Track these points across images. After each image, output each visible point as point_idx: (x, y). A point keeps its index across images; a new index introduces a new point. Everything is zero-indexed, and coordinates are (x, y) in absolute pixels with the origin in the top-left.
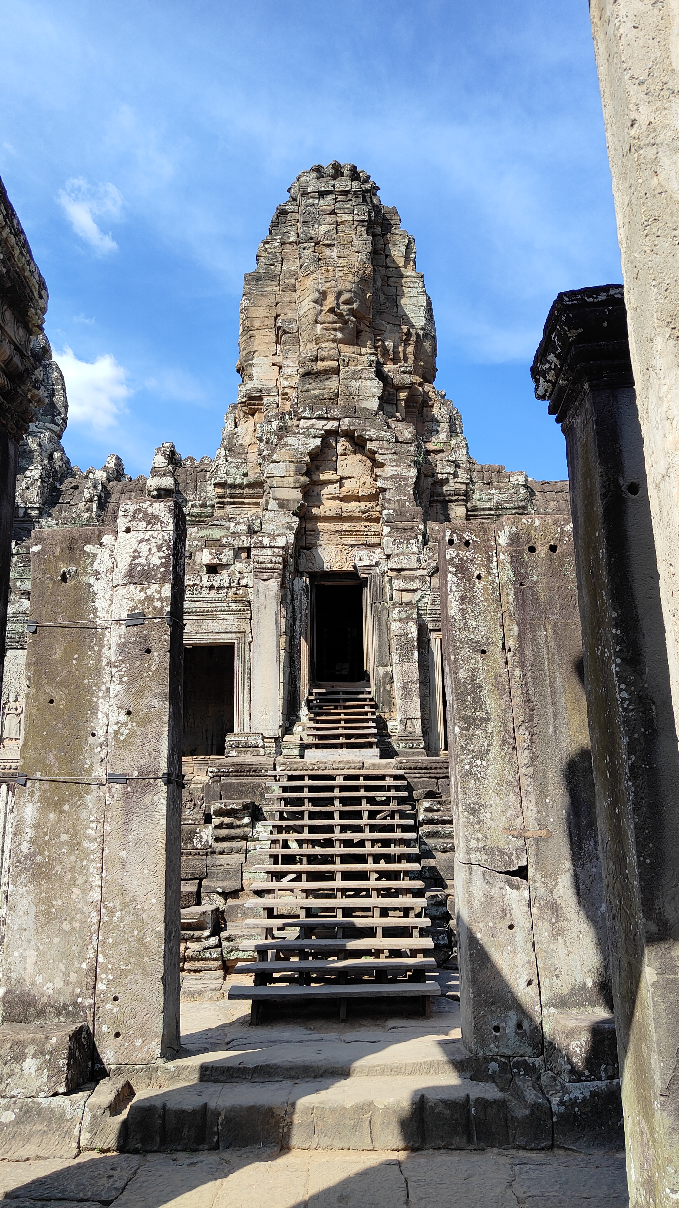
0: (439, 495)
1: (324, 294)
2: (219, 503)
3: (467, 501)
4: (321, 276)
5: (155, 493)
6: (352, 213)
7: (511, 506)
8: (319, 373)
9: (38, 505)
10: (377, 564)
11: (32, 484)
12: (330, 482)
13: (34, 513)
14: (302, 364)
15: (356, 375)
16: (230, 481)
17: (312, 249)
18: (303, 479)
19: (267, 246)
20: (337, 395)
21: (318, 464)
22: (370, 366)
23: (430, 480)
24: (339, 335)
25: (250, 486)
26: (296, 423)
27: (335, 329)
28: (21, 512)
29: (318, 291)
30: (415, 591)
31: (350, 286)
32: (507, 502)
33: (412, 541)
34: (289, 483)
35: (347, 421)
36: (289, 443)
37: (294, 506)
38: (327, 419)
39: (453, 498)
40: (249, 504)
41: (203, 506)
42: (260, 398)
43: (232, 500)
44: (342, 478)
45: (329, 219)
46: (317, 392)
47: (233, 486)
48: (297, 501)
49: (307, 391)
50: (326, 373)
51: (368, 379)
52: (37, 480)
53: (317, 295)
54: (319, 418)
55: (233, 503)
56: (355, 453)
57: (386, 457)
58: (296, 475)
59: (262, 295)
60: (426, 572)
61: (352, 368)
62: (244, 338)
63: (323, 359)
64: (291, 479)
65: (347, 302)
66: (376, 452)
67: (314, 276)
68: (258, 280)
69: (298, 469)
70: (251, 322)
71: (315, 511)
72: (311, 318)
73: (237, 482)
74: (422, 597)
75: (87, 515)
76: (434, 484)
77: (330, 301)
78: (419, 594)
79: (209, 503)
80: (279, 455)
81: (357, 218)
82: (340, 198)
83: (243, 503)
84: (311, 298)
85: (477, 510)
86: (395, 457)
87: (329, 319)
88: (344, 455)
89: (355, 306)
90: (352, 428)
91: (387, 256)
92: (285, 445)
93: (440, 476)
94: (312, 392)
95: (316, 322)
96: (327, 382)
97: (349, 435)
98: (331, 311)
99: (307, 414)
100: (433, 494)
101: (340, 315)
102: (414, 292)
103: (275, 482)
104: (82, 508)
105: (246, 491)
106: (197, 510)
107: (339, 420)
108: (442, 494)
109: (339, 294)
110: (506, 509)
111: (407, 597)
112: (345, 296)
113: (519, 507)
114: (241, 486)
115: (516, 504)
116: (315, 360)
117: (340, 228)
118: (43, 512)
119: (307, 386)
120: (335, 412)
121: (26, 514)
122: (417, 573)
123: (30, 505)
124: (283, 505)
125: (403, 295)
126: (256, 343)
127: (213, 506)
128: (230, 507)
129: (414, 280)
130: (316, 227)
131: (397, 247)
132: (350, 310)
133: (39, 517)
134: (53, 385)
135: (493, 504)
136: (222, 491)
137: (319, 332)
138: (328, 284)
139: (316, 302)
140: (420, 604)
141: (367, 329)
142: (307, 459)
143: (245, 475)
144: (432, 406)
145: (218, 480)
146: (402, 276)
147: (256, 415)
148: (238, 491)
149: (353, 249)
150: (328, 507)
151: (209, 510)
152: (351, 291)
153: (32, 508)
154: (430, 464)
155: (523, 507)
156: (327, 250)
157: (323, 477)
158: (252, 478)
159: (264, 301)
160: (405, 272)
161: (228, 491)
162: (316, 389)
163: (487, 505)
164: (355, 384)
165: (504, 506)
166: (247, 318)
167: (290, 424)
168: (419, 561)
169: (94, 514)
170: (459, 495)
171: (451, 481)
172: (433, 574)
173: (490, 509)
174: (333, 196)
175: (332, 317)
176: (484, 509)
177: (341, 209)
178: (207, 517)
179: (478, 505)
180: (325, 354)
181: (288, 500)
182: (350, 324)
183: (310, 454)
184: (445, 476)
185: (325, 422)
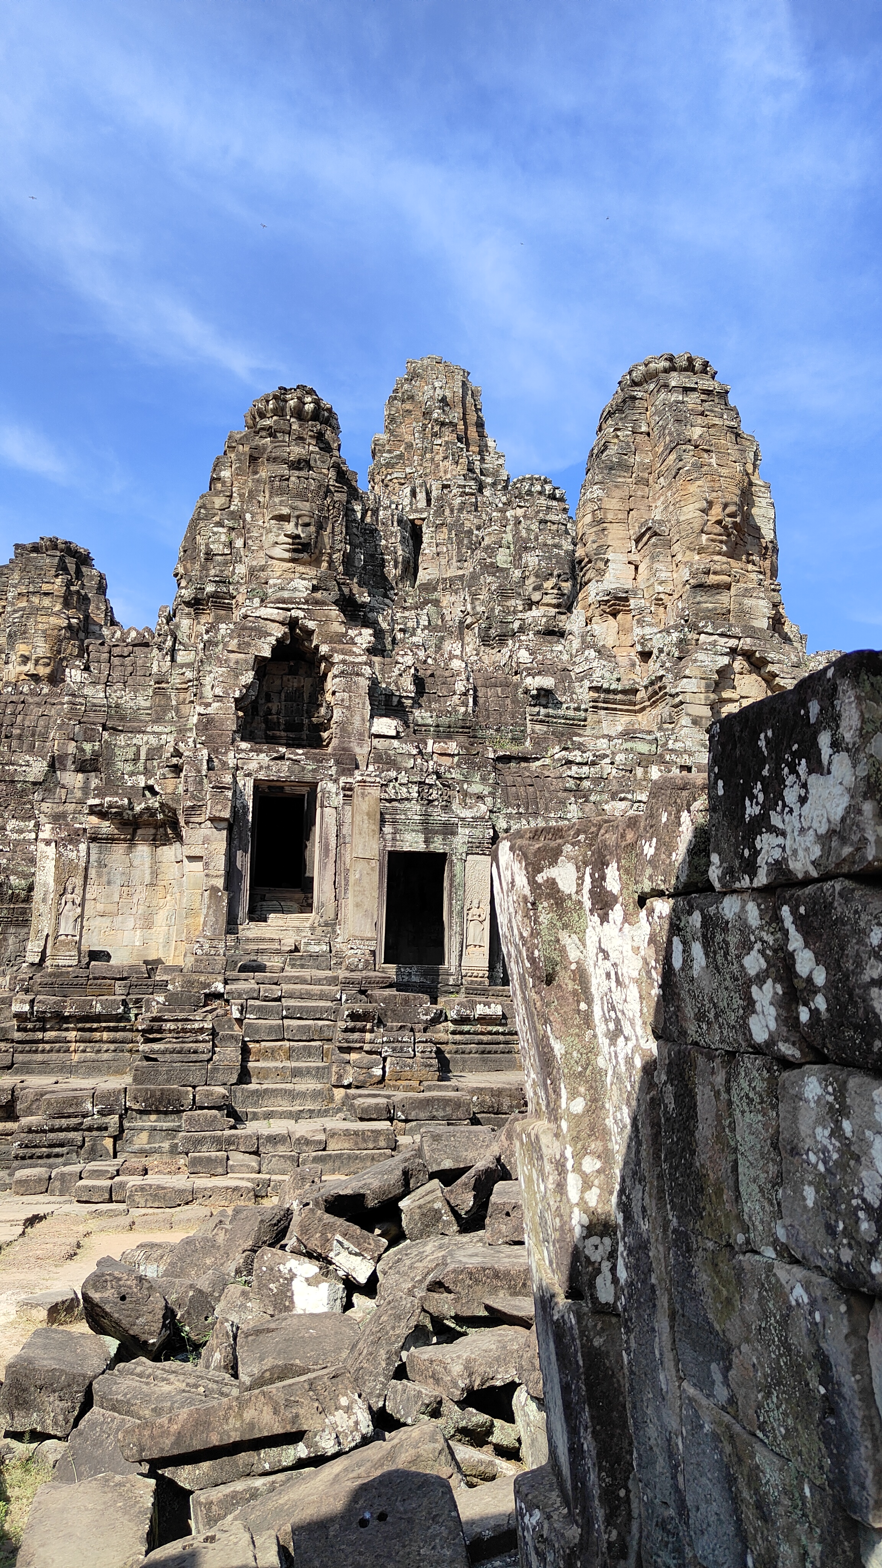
2: (593, 707)
4: (708, 484)
5: (535, 692)
8: (712, 586)
9: (413, 695)
11: (404, 671)
13: (408, 702)
14: (693, 575)
16: (605, 686)
17: (692, 453)
19: (619, 433)
25: (624, 692)
26: (696, 637)
27: (721, 542)
28: (395, 700)
29: (706, 500)
34: (700, 699)
35: (748, 640)
36: (699, 658)
38: (729, 636)
40: (621, 710)
41: (577, 709)
42: (626, 599)
43: (605, 705)
45: (700, 420)
46: (710, 606)
47: (608, 691)
49: (698, 603)
51: (759, 598)
52: (410, 667)
53: (705, 504)
54: (722, 635)
55: (606, 709)
56: (750, 672)
57: (787, 681)
58: (707, 692)
59: (616, 486)
62: (595, 529)
63: (715, 573)
64: (702, 696)
66: (777, 676)
67: (698, 483)
68: (611, 469)
69: (707, 686)
70: (605, 513)
72: (697, 526)
73: (612, 687)
75: (463, 709)
77: (716, 512)
80: (691, 671)
81: (727, 423)
83: (615, 709)
84: (698, 505)
87: (715, 531)
88: (741, 673)
89: (738, 520)
90: (754, 648)
92: (696, 661)
94: (705, 605)
95: (702, 531)
96: (718, 597)
97: (748, 655)
98: (719, 522)
99: (709, 629)
101: (725, 528)
102: (764, 502)
103: (688, 697)
104: (458, 702)
105: (619, 697)
106: (571, 713)
107: (739, 638)
109: (726, 506)
112: (731, 509)
114: (615, 692)
116: (707, 573)
118: (417, 704)
119: (698, 599)
121: (400, 703)
123: (405, 694)
124: (696, 722)
126: (610, 537)
128: (603, 712)
129: (763, 489)
130: (689, 427)
133: (412, 707)
134: (382, 554)
136: (596, 695)
137: (704, 542)
138: (715, 494)
139: (703, 511)
142: (716, 676)
143: (619, 680)
145: (595, 684)
147: (620, 616)
148: (611, 696)
149: (731, 458)
151: (582, 714)
153: (407, 697)
158: (625, 684)
159: (617, 493)
161: (602, 696)
162: (708, 603)
164: (746, 601)
166: (600, 509)
167: (689, 637)
169: (470, 710)
175: (718, 529)
177: (712, 411)
178: (580, 720)
180: (718, 567)
181: (701, 718)
183: (718, 672)
185: (726, 640)
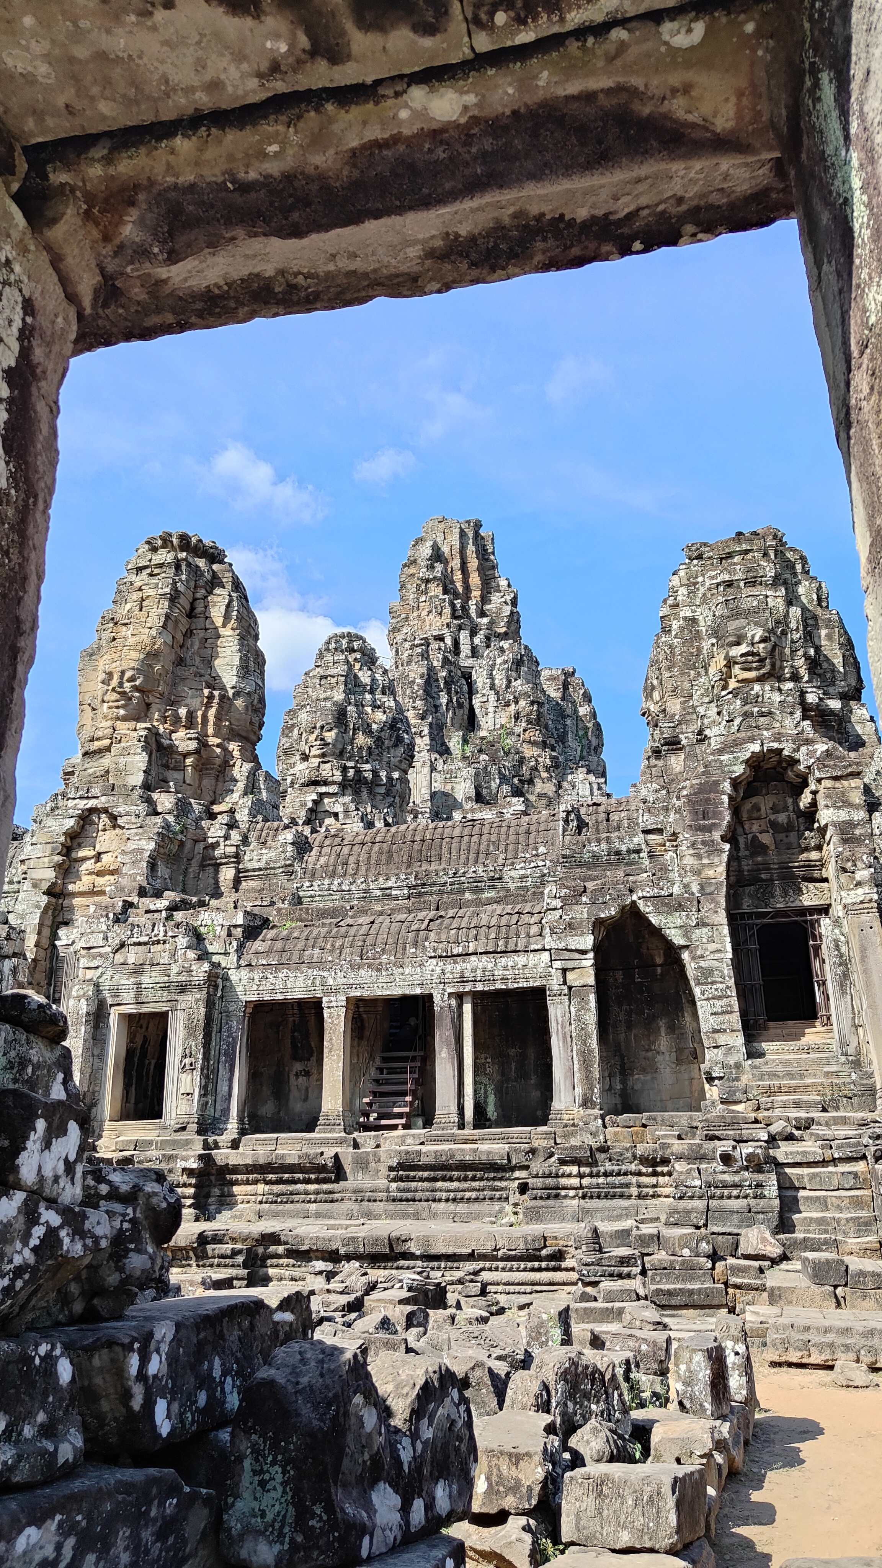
0: (211, 859)
1: (110, 675)
3: (238, 863)
6: (156, 587)
7: (278, 865)
10: (73, 942)
12: (85, 859)
15: (126, 752)
18: (58, 859)
20: (108, 772)
21: (80, 840)
22: (139, 741)
23: (202, 845)
24: (122, 712)
30: (97, 968)
31: (133, 664)
32: (275, 862)
33: (102, 920)
37: (45, 886)
39: (224, 861)
44: (99, 854)
48: (49, 880)
50: (100, 751)
60: (109, 949)
61: (122, 745)
65: (132, 679)
71: (71, 887)
74: (102, 974)
76: (206, 848)
78: (100, 970)
79: (15, 880)
82: (156, 571)
85: (248, 871)
86: (140, 830)
91: (207, 618)
93: (210, 841)
100: (204, 859)
108: (213, 858)
110: (274, 868)
111: (90, 974)
113: (286, 866)
115: (283, 863)
117: (144, 604)
120: (95, 791)
122: (102, 950)
125: (217, 656)
127: (19, 882)
131: (217, 608)
132: (132, 687)
135: (262, 864)
140: (101, 980)
141: (157, 700)
144: (234, 765)
146: (219, 636)
150: (84, 883)
152: (133, 669)
154: (203, 828)
155: (290, 865)
156: (124, 628)
157: (81, 854)
160: (222, 631)
163: (256, 865)
165: (272, 865)
168: (106, 938)
170: (229, 857)
171: (222, 844)
172: (117, 951)
173: (260, 869)
174: (149, 571)
176: (254, 870)
179: (249, 866)
182: (135, 701)
184: (214, 840)
